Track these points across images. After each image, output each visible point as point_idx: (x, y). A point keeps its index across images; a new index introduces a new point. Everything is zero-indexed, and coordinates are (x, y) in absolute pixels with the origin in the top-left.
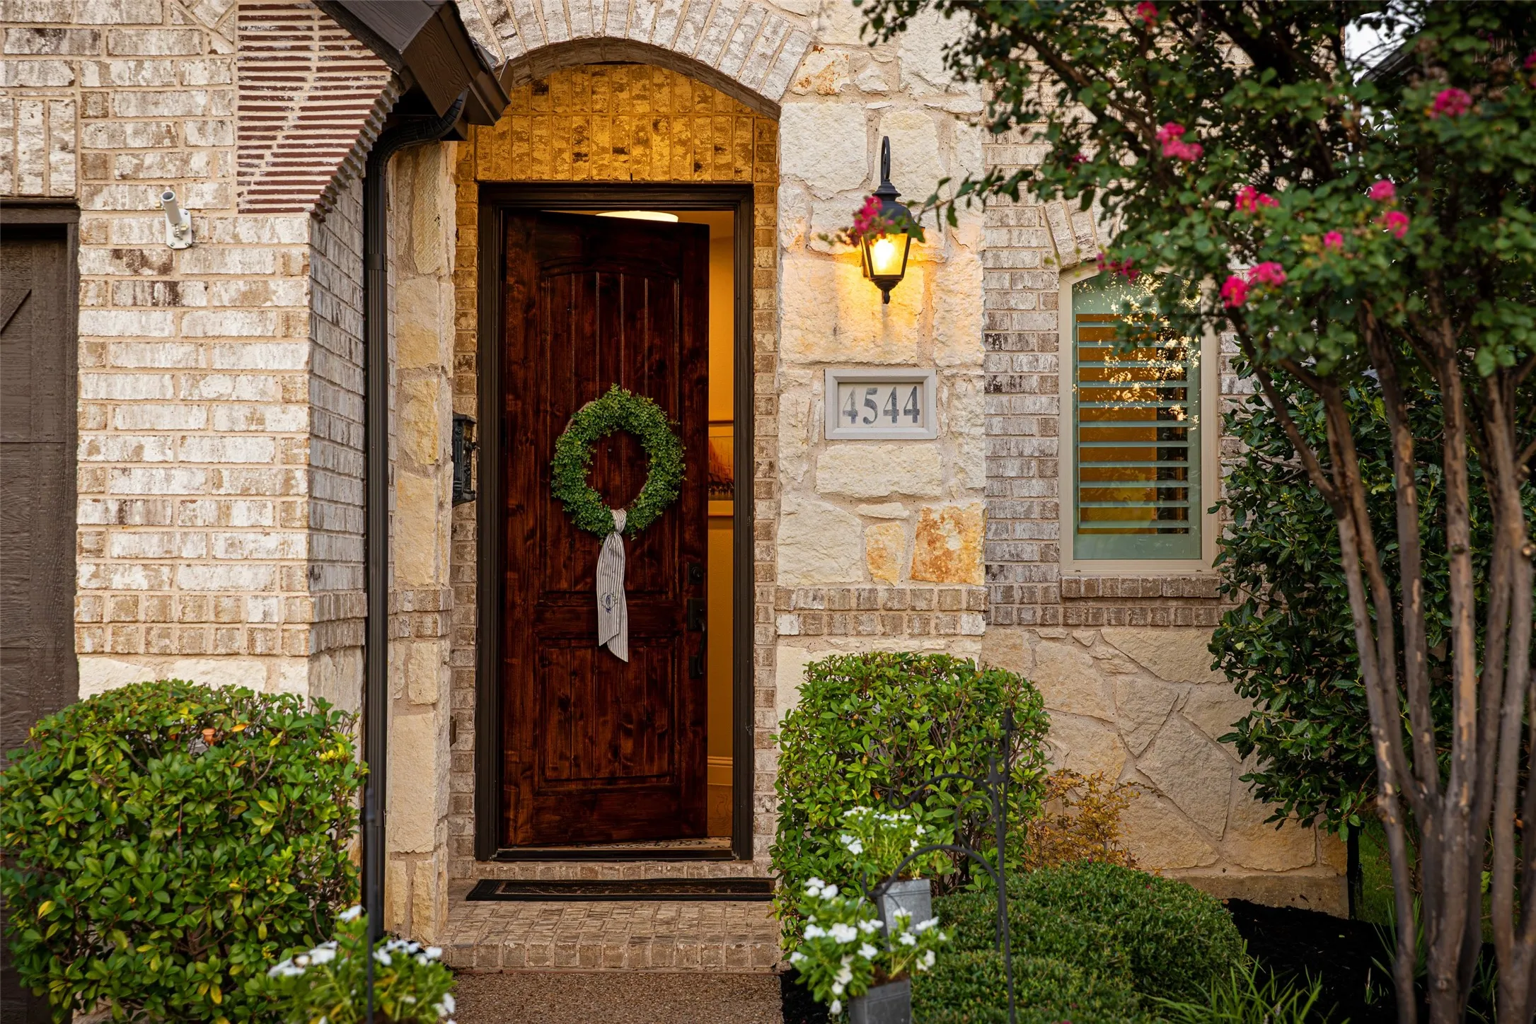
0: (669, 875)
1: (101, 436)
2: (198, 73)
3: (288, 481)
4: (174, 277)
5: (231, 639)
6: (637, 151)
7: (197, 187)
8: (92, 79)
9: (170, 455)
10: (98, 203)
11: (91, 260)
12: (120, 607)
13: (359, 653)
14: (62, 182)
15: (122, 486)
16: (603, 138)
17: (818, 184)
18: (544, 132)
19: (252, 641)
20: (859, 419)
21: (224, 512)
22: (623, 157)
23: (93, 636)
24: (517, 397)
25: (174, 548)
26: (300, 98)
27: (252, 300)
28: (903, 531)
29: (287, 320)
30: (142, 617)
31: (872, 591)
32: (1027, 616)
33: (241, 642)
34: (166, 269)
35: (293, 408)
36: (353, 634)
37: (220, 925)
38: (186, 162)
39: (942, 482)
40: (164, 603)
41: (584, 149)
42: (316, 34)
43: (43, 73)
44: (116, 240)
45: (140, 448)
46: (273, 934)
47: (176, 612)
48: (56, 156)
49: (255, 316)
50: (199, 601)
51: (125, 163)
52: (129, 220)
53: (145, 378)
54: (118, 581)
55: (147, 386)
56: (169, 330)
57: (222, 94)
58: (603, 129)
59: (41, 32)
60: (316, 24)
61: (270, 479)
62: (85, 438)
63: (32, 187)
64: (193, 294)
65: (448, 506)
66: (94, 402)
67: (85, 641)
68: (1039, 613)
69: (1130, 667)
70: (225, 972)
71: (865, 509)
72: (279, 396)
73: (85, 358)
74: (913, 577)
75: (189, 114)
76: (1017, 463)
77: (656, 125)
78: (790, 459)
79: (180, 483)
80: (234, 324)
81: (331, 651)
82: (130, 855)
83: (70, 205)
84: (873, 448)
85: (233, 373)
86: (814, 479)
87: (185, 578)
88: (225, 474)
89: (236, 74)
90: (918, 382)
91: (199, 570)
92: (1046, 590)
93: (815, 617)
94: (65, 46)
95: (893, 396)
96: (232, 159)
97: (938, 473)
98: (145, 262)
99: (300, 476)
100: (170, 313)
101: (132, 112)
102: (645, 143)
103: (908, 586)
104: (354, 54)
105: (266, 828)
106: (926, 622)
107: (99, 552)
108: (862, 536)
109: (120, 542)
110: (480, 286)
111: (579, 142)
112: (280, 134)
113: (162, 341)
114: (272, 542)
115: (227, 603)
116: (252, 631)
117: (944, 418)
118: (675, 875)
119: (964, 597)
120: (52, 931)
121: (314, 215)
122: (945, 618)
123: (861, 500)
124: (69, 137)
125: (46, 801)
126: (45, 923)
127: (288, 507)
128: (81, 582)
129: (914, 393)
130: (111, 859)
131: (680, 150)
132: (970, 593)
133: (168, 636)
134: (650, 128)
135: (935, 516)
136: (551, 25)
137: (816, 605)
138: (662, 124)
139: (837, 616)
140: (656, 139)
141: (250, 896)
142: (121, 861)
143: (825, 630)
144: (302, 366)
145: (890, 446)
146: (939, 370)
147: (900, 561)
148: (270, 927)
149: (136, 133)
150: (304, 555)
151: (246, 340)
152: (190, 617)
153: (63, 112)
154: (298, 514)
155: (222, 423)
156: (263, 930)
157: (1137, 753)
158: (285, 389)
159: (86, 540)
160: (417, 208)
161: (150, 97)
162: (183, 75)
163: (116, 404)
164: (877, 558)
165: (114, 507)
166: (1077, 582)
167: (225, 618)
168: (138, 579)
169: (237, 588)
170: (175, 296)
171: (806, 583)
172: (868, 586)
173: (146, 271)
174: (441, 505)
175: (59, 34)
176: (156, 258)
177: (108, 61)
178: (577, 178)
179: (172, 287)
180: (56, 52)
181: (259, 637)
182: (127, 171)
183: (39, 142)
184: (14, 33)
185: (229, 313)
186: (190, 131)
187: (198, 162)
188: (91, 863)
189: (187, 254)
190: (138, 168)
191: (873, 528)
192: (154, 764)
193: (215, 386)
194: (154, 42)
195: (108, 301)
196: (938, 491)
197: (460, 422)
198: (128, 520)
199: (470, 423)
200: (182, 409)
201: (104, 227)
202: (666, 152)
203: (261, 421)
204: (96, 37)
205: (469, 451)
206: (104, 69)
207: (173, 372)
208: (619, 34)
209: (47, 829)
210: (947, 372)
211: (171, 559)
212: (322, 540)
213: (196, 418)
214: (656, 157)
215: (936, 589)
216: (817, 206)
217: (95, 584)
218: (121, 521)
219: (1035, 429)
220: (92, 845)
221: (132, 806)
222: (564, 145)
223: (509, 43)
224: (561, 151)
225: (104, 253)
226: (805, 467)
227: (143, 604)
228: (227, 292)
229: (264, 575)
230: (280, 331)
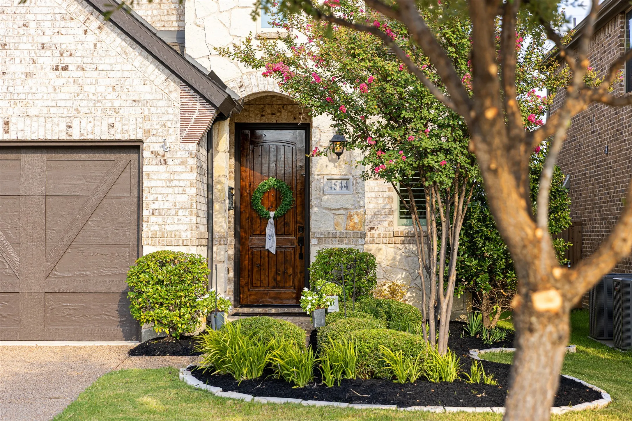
0: (287, 311)
1: (149, 194)
2: (171, 110)
3: (191, 205)
4: (165, 158)
5: (178, 242)
6: (278, 114)
7: (170, 137)
8: (146, 112)
9: (164, 199)
10: (148, 140)
11: (146, 154)
12: (153, 234)
13: (206, 247)
14: (139, 136)
15: (153, 206)
16: (269, 111)
17: (322, 128)
18: (253, 109)
19: (183, 242)
20: (333, 189)
21: (177, 212)
22: (274, 116)
23: (146, 241)
24: (243, 181)
25: (165, 220)
26: (194, 117)
27: (183, 163)
28: (344, 218)
29: (191, 168)
30: (158, 236)
31: (336, 233)
32: (384, 241)
33: (181, 242)
34: (163, 156)
35: (193, 188)
36: (205, 242)
37: (179, 303)
38: (168, 131)
39: (354, 205)
40: (163, 234)
41: (264, 114)
42: (198, 101)
43: (135, 111)
44: (152, 149)
45: (157, 197)
46: (191, 306)
47: (166, 236)
48: (138, 130)
49: (184, 167)
50: (171, 233)
51: (154, 132)
52: (155, 144)
53: (158, 181)
54: (152, 228)
55: (159, 183)
56: (165, 170)
57: (176, 115)
58: (269, 108)
59: (135, 101)
60: (198, 99)
61: (187, 205)
62: (145, 195)
63: (133, 137)
64: (169, 162)
65: (227, 211)
66: (147, 187)
67: (145, 242)
68: (388, 240)
69: (413, 255)
70: (180, 314)
71: (334, 212)
72: (189, 185)
73: (145, 177)
74: (346, 229)
75: (169, 120)
76: (382, 199)
77: (283, 107)
78: (315, 199)
79: (167, 205)
80: (180, 168)
81: (200, 245)
82: (159, 288)
83: (142, 141)
84: (336, 196)
85: (179, 180)
86: (321, 204)
87: (168, 228)
88: (177, 204)
89: (180, 111)
90: (348, 179)
91: (171, 226)
92: (390, 234)
93: (321, 240)
94: (140, 104)
95: (341, 183)
96: (179, 130)
97: (353, 202)
98: (158, 154)
99: (194, 204)
100: (165, 166)
101: (156, 120)
102: (280, 112)
103: (345, 232)
104: (207, 106)
105: (189, 282)
106: (350, 241)
107: (148, 222)
108: (333, 219)
109: (153, 219)
110: (235, 151)
111: (262, 112)
112: (189, 125)
113: (162, 173)
114: (188, 219)
115: (177, 233)
116: (183, 240)
117: (354, 189)
118: (288, 312)
119: (359, 234)
120: (141, 305)
121: (197, 143)
122: (355, 240)
123: (333, 210)
124: (141, 126)
125: (140, 276)
126: (140, 304)
127: (191, 211)
128: (144, 228)
129: (347, 182)
130: (155, 289)
131: (290, 114)
132: (361, 233)
133: (164, 241)
134: (282, 108)
135: (352, 214)
136: (254, 88)
137: (321, 236)
138: (285, 107)
139: (327, 239)
140: (283, 111)
141: (185, 297)
142: (157, 289)
143: (324, 242)
144: (195, 178)
145: (340, 196)
146: (353, 176)
147: (343, 225)
148: (190, 304)
149: (156, 124)
150: (195, 222)
151: (182, 172)
152: (169, 236)
153: (140, 120)
154: (194, 212)
155: (176, 192)
156: (188, 304)
157: (414, 278)
158: (191, 184)
159: (145, 219)
160: (219, 135)
161: (160, 116)
162: (167, 111)
163: (152, 187)
164: (337, 224)
165: (151, 211)
166: (398, 232)
167: (177, 237)
168: (157, 228)
169: (180, 230)
170: (165, 162)
171: (319, 231)
172: (335, 231)
173: (159, 157)
174: (225, 211)
175: (139, 101)
176: (161, 153)
177: (150, 108)
178: (262, 122)
179: (165, 160)
180: (138, 106)
181: (185, 241)
182: (154, 133)
183: (134, 127)
184: (129, 101)
185: (178, 166)
186: (169, 124)
187: (171, 131)
188: (151, 290)
189: (168, 152)
190: (157, 132)
191: (336, 217)
192: (164, 268)
193: (175, 183)
194: (161, 103)
195: (150, 163)
196: (353, 207)
197: (231, 189)
198: (155, 214)
199: (233, 189)
200: (167, 188)
201: (149, 146)
202: (286, 114)
203: (185, 191)
204: (147, 102)
205: (232, 196)
206: (149, 110)
207: (165, 180)
208: (271, 90)
209: (141, 282)
210: (355, 177)
211: (164, 223)
212: (199, 219)
213: (170, 190)
214: (283, 116)
215: (352, 232)
216: (322, 134)
217: (147, 229)
218: (153, 214)
219: (387, 190)
220: (151, 286)
221: (160, 277)
222: (258, 112)
223: (243, 92)
224: (257, 114)
225: (149, 152)
226: (319, 201)
227: (158, 233)
228: (178, 161)
229: (186, 227)
230: (190, 170)
